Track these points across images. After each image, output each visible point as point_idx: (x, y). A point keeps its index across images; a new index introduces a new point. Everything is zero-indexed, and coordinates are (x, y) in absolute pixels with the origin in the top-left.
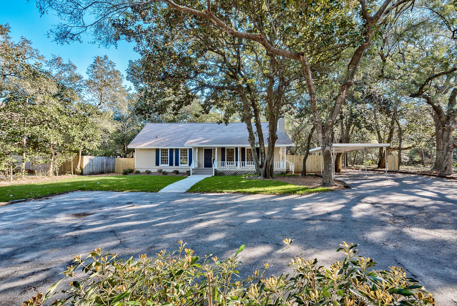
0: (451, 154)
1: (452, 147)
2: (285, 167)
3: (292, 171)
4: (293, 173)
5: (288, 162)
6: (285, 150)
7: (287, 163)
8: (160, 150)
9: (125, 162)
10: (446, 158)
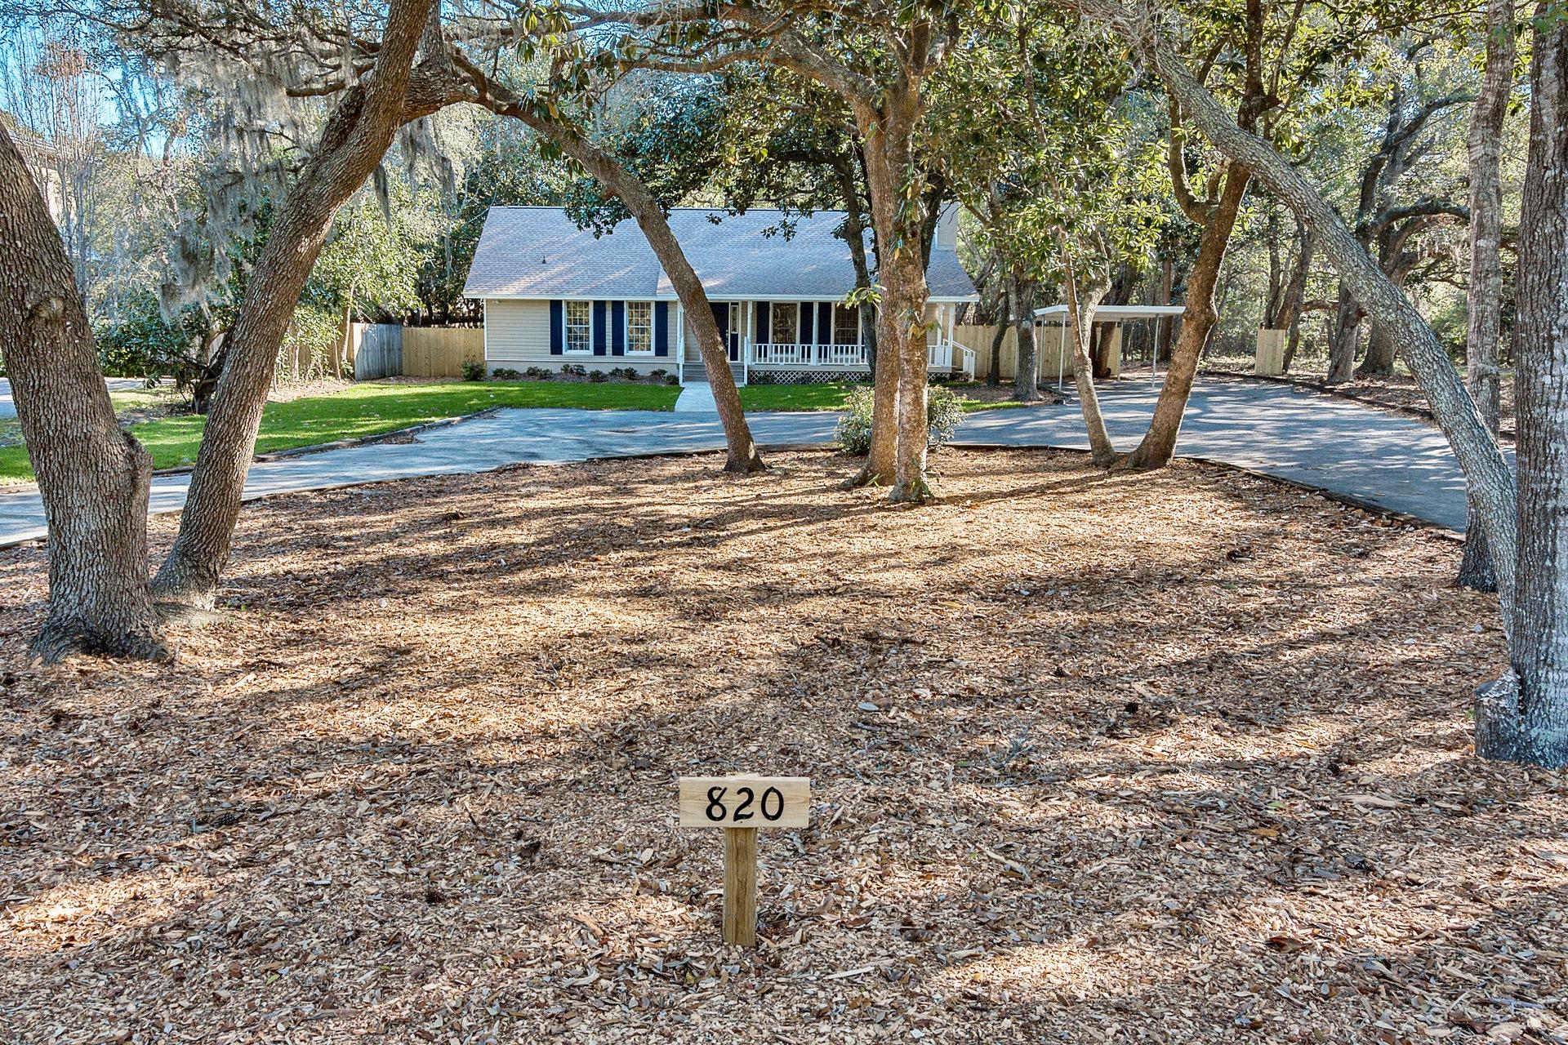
0: (1351, 333)
1: (1355, 316)
2: (949, 364)
3: (968, 375)
4: (972, 380)
5: (958, 345)
6: (952, 312)
7: (955, 349)
8: (564, 305)
9: (438, 342)
10: (1340, 343)
